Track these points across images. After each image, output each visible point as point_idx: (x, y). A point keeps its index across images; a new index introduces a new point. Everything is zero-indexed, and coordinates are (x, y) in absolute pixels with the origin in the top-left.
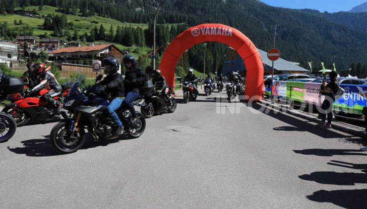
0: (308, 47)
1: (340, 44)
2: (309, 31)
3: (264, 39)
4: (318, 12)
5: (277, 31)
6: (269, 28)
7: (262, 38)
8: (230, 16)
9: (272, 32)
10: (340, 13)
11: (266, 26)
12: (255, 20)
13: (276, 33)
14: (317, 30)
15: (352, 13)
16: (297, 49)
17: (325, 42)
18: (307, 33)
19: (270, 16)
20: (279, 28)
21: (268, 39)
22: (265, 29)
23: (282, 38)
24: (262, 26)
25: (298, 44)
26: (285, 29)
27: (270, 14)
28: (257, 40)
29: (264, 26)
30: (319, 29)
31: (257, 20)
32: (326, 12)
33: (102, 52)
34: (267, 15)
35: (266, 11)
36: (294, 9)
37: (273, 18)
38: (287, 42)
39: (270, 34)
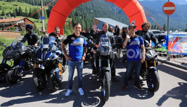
3: (110, 14)
5: (116, 10)
6: (112, 8)
7: (109, 13)
8: (93, 2)
9: (114, 10)
12: (105, 4)
13: (116, 11)
16: (126, 19)
20: (117, 8)
21: (112, 14)
22: (110, 9)
23: (119, 14)
24: (109, 7)
26: (120, 9)
28: (107, 14)
29: (110, 7)
31: (106, 4)
33: (19, 22)
38: (121, 15)
39: (113, 11)
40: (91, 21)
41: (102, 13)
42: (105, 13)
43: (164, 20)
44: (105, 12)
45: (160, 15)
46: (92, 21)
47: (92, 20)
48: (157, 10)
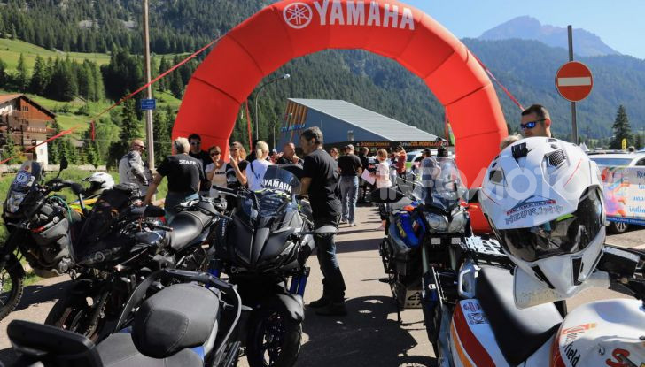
0: (421, 98)
3: (345, 86)
5: (366, 70)
6: (352, 65)
7: (340, 82)
9: (356, 71)
11: (346, 60)
13: (364, 75)
15: (484, 41)
16: (403, 104)
20: (368, 64)
21: (353, 84)
22: (345, 67)
23: (376, 83)
24: (339, 61)
25: (404, 93)
26: (380, 67)
28: (332, 85)
29: (343, 62)
38: (384, 90)
39: (354, 75)
40: (273, 109)
41: (316, 80)
42: (326, 82)
44: (324, 77)
45: (520, 88)
46: (277, 110)
47: (277, 103)
48: (509, 72)
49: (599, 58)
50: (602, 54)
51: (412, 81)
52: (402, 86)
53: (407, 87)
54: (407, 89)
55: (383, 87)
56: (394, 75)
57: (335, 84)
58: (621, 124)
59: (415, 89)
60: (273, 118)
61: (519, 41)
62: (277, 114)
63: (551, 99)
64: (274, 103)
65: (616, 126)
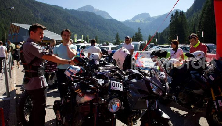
0: (59, 27)
1: (75, 26)
2: (59, 18)
3: (33, 21)
4: (62, 8)
5: (40, 16)
6: (35, 14)
7: (31, 20)
8: (5, 2)
9: (37, 16)
10: (73, 10)
11: (33, 12)
12: (25, 8)
13: (40, 18)
14: (63, 18)
15: (78, 11)
16: (54, 28)
17: (68, 25)
18: (58, 19)
19: (35, 6)
20: (41, 14)
21: (36, 21)
22: (32, 15)
23: (44, 21)
24: (30, 12)
25: (54, 25)
26: (45, 16)
27: (34, 5)
29: (32, 13)
30: (64, 17)
31: (26, 8)
32: (66, 9)
34: (33, 6)
35: (32, 3)
36: (49, 5)
37: (37, 8)
38: (47, 24)
39: (36, 18)
40: (4, 28)
41: (21, 18)
42: (25, 19)
43: (94, 32)
44: (25, 17)
45: (89, 26)
46: (5, 28)
47: (5, 26)
48: (86, 21)
49: (109, 19)
50: (110, 18)
51: (56, 21)
52: (53, 23)
53: (55, 23)
54: (54, 24)
55: (46, 23)
56: (50, 19)
57: (29, 20)
58: (117, 38)
59: (57, 24)
60: (4, 31)
61: (88, 12)
62: (6, 30)
63: (97, 30)
64: (4, 25)
65: (116, 38)
